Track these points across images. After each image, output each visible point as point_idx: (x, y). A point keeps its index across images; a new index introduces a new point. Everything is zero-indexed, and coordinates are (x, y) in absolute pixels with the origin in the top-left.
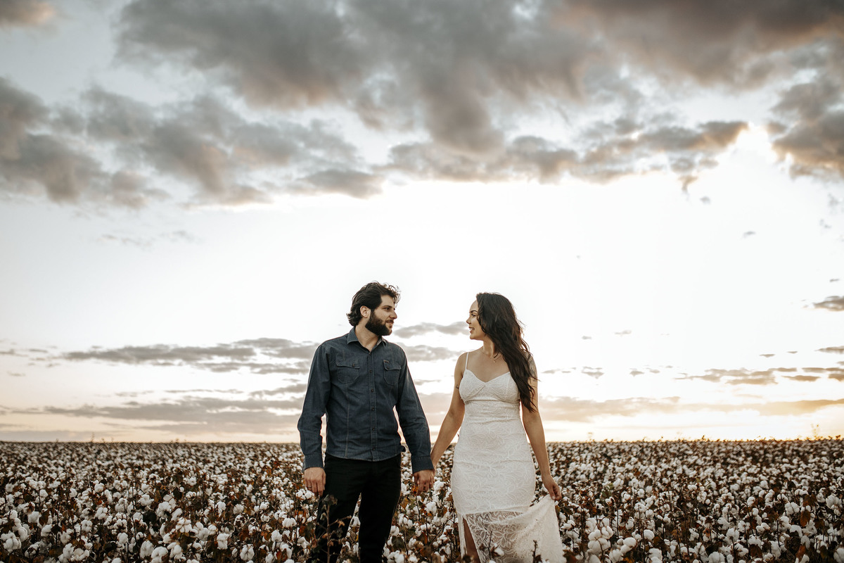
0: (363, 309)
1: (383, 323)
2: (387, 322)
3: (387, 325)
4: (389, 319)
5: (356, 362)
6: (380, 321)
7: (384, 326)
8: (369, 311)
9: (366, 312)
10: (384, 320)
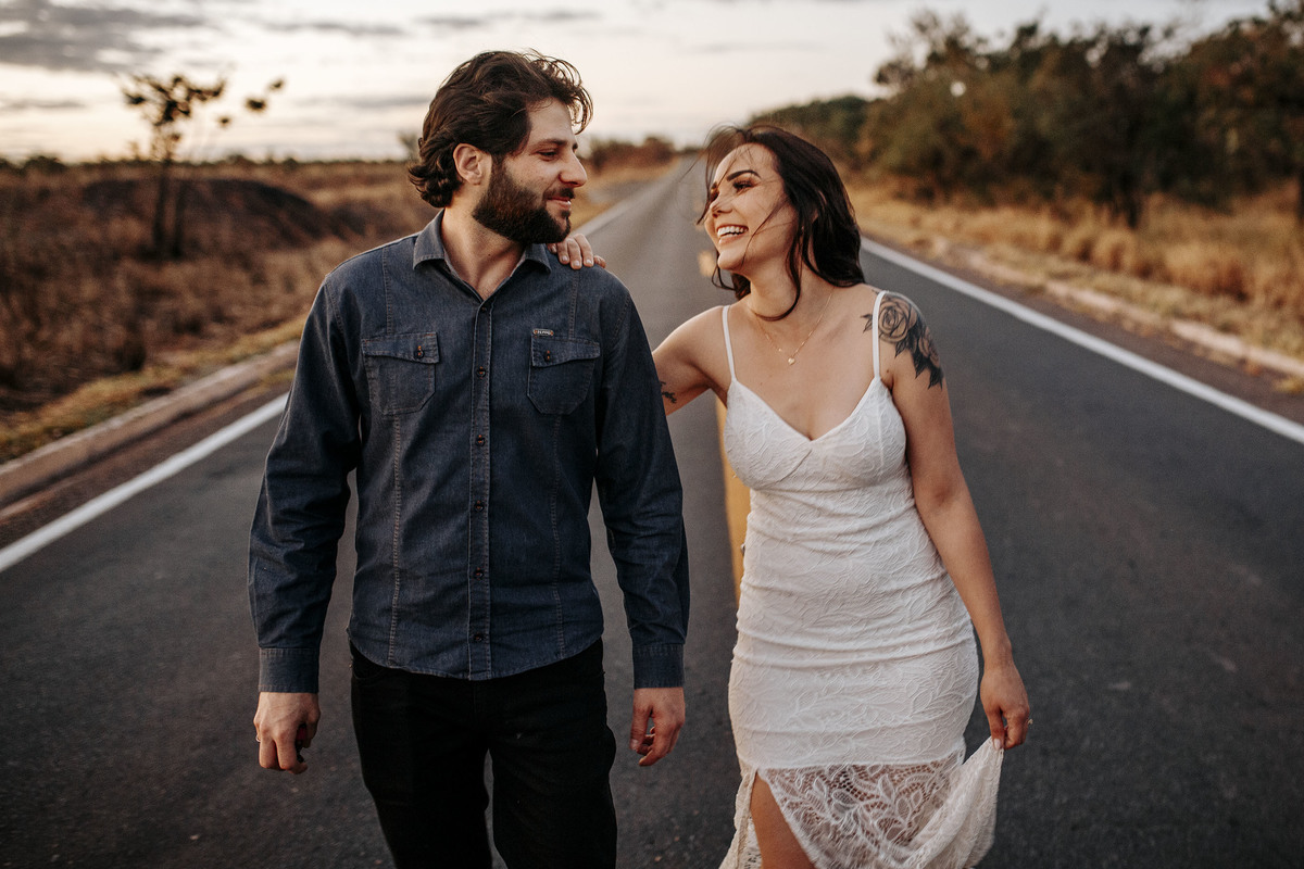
0: (463, 155)
1: (538, 202)
2: (548, 196)
3: (553, 208)
4: (557, 185)
5: (429, 340)
6: (525, 195)
7: (542, 214)
8: (485, 163)
9: (475, 168)
10: (539, 191)
